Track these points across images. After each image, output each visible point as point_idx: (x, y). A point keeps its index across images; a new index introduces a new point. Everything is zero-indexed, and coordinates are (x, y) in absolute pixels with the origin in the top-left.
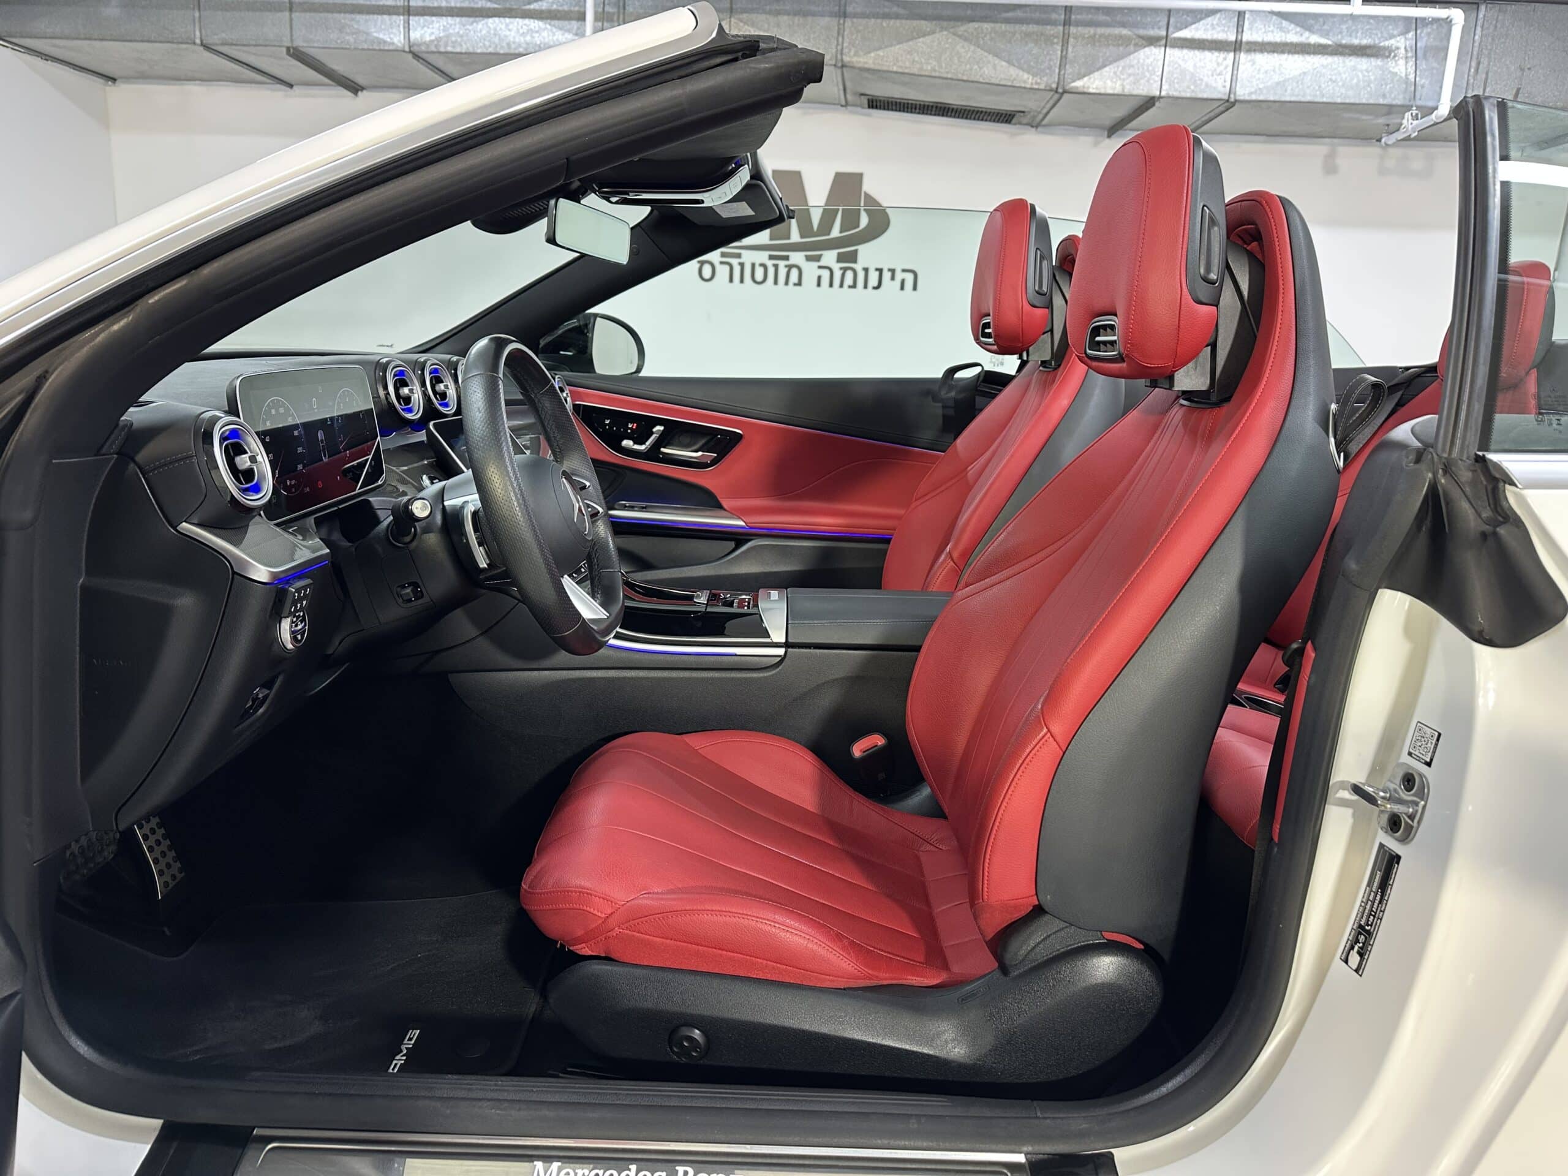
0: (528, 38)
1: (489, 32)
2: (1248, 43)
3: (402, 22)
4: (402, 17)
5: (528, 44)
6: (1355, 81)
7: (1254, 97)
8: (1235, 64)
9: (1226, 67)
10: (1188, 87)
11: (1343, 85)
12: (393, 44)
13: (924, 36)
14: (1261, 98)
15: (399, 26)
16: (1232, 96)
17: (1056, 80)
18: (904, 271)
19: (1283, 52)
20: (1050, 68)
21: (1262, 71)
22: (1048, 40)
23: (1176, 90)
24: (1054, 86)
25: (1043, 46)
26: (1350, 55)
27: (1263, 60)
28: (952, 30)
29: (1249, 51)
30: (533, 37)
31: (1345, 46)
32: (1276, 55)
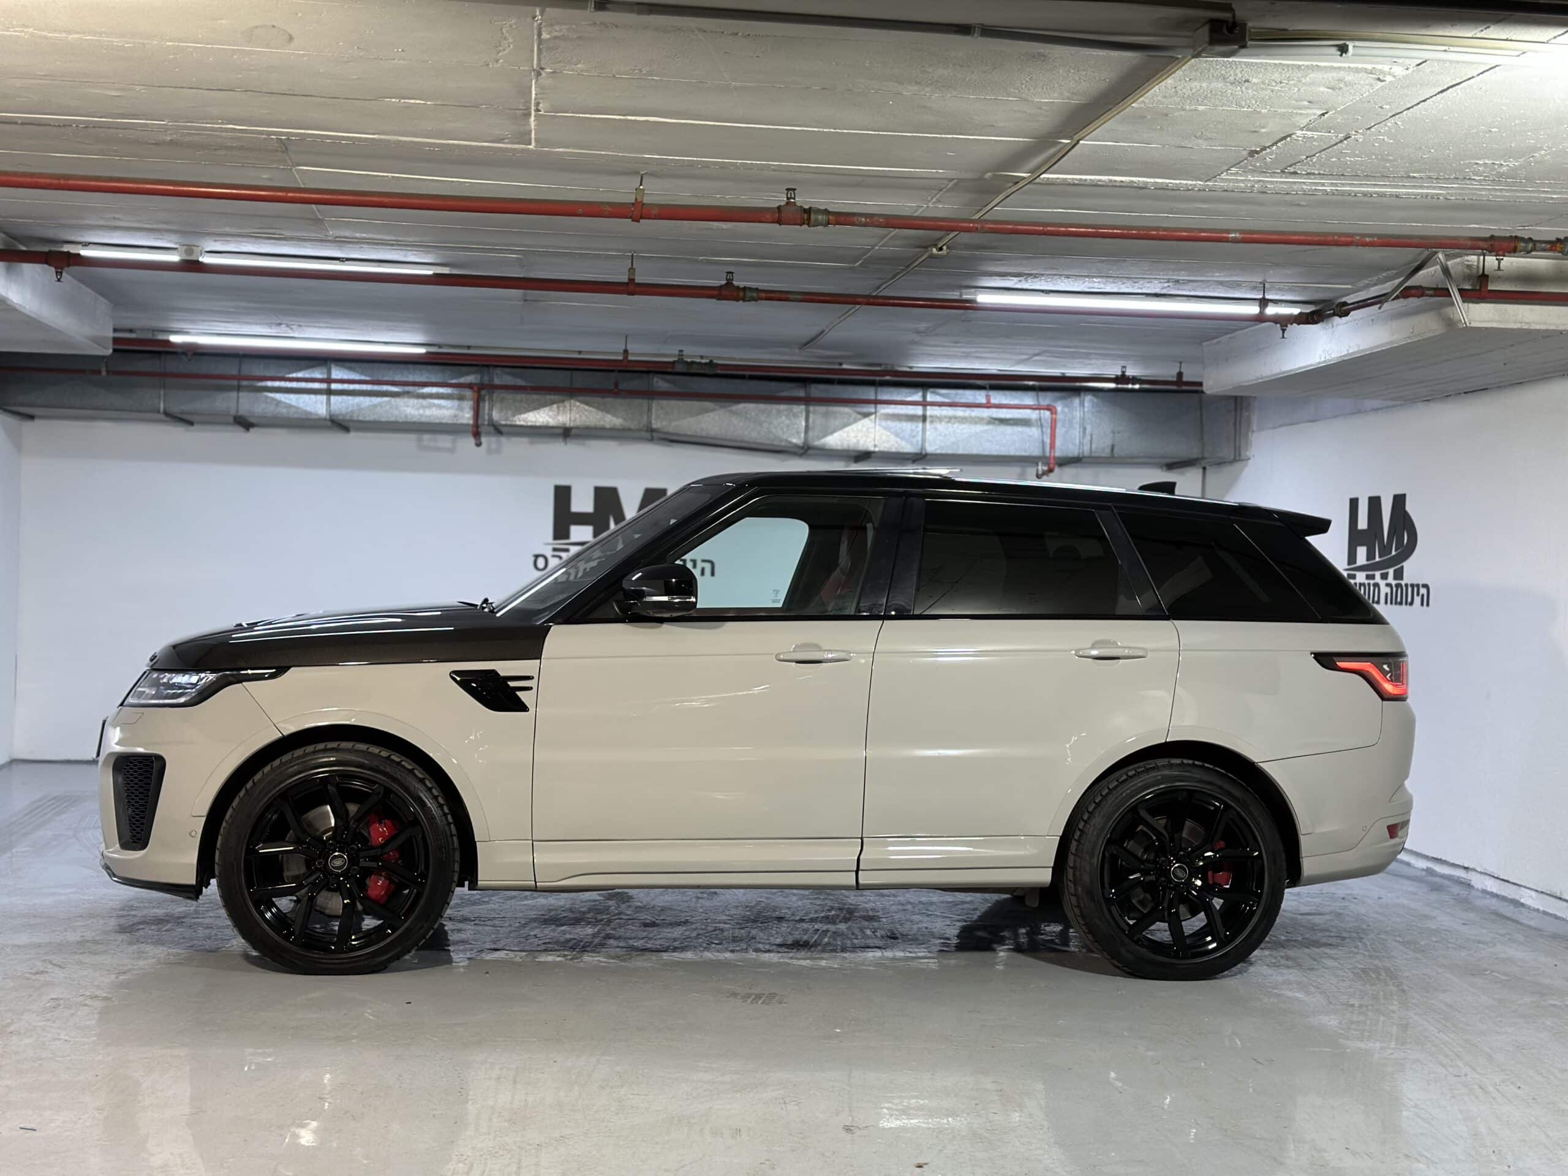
0: (421, 412)
1: (391, 407)
2: (931, 416)
3: (325, 401)
4: (325, 397)
5: (420, 415)
6: (1004, 441)
7: (938, 451)
8: (924, 430)
9: (918, 432)
10: (893, 445)
11: (997, 444)
12: (317, 414)
13: (708, 411)
14: (944, 452)
15: (322, 403)
16: (924, 452)
17: (803, 440)
18: (704, 561)
19: (954, 423)
20: (798, 433)
21: (943, 434)
22: (795, 416)
23: (885, 447)
24: (801, 445)
25: (792, 418)
26: (999, 425)
27: (941, 427)
28: (729, 408)
29: (932, 422)
30: (424, 411)
31: (995, 419)
32: (950, 425)
